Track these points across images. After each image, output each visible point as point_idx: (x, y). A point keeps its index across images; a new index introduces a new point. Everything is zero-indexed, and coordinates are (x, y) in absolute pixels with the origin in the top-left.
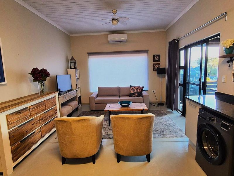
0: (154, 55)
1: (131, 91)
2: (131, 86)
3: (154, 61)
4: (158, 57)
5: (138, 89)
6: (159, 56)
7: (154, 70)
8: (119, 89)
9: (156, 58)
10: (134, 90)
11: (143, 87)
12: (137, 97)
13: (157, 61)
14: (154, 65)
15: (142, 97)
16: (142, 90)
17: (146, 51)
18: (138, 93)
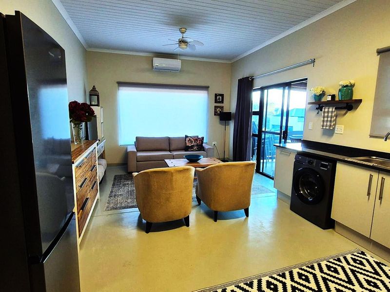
0: (216, 94)
1: (187, 143)
2: (186, 137)
3: (216, 102)
4: (221, 97)
5: (197, 140)
6: (222, 95)
7: (215, 115)
8: (169, 140)
9: (219, 98)
10: (191, 142)
11: (203, 138)
12: (197, 151)
13: (219, 102)
14: (216, 107)
15: (204, 151)
16: (202, 143)
17: (205, 88)
18: (197, 145)
